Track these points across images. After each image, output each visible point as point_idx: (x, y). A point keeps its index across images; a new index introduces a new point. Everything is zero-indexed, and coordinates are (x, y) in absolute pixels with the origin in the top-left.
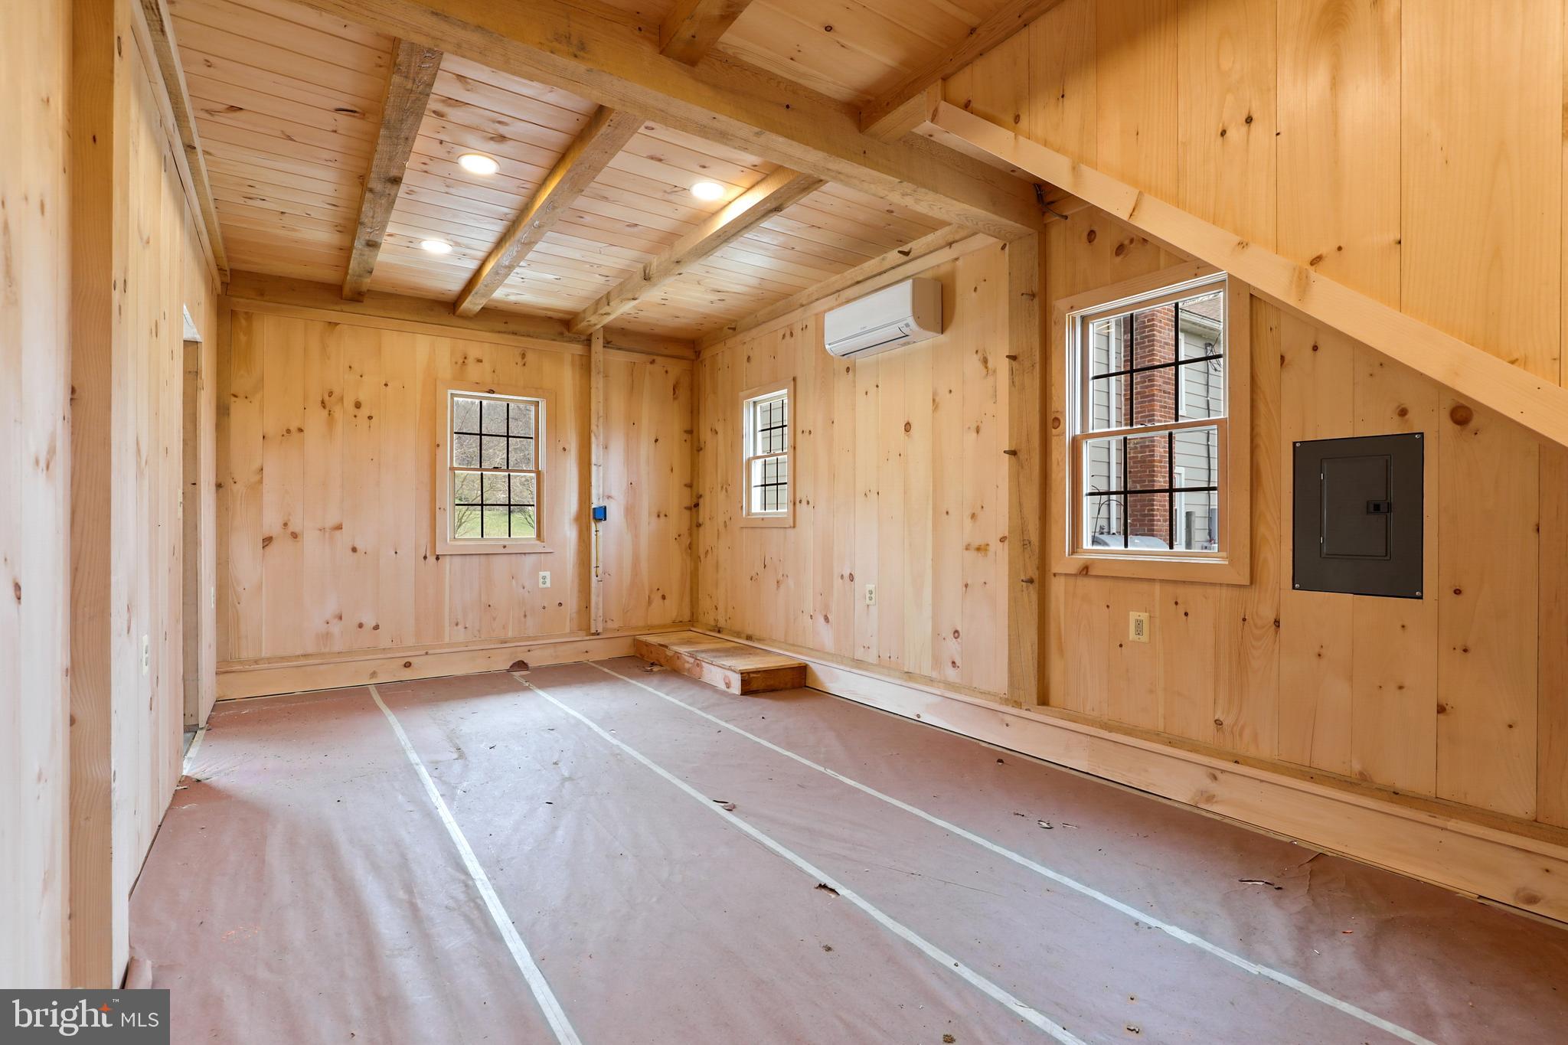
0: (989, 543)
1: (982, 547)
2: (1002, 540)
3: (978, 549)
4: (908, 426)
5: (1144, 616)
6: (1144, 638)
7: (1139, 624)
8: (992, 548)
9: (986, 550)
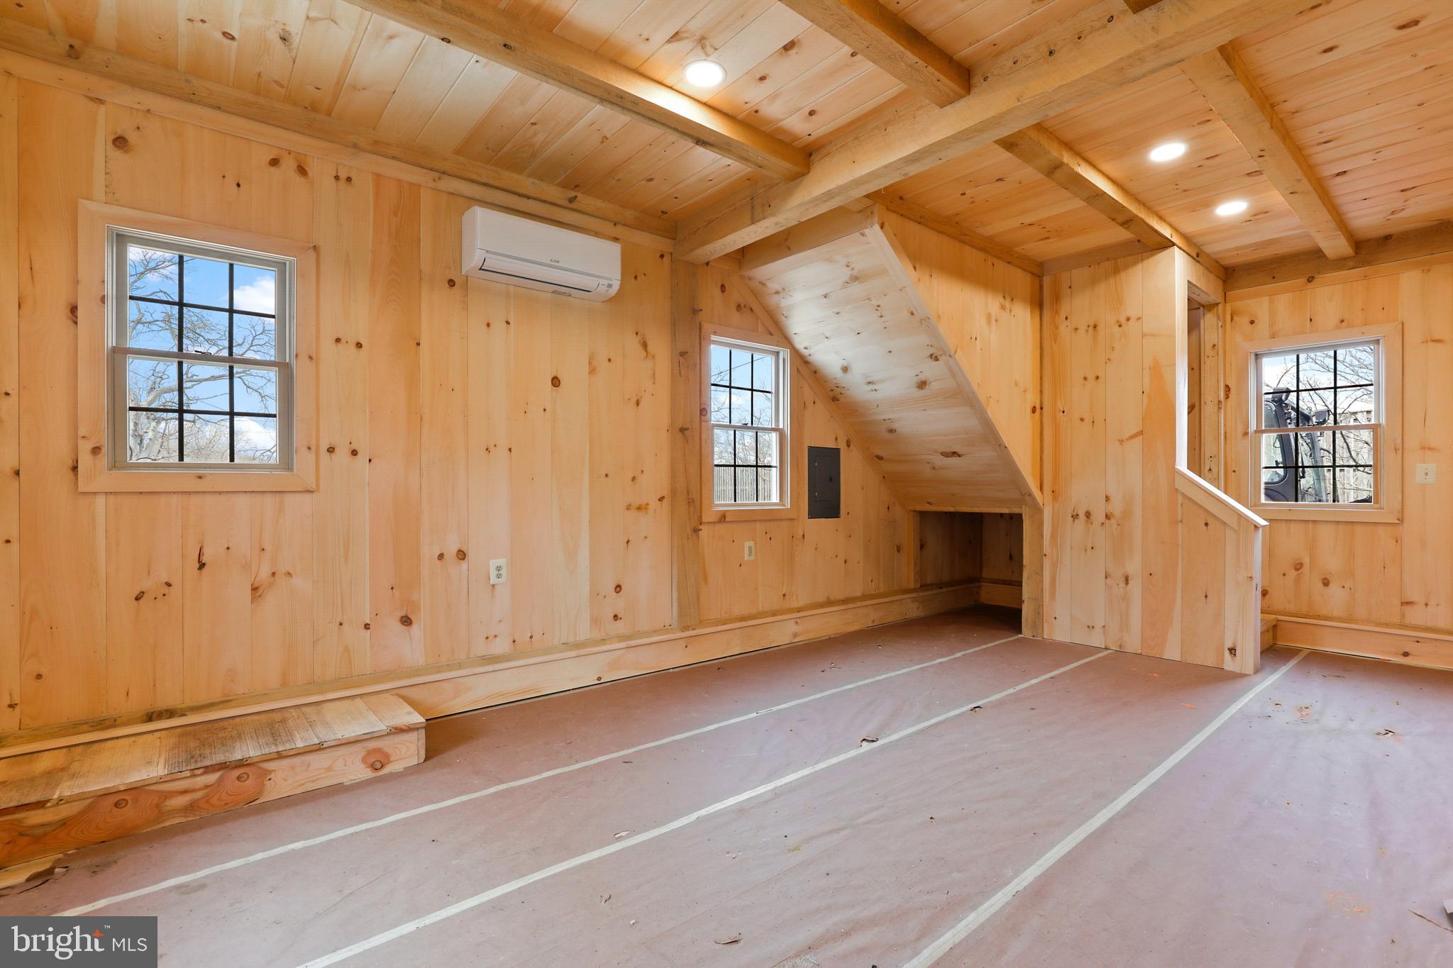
0: (649, 502)
1: (643, 506)
2: (661, 499)
3: (639, 508)
4: (555, 380)
5: (752, 544)
6: (752, 558)
7: (750, 548)
8: (652, 507)
9: (646, 509)
